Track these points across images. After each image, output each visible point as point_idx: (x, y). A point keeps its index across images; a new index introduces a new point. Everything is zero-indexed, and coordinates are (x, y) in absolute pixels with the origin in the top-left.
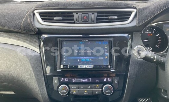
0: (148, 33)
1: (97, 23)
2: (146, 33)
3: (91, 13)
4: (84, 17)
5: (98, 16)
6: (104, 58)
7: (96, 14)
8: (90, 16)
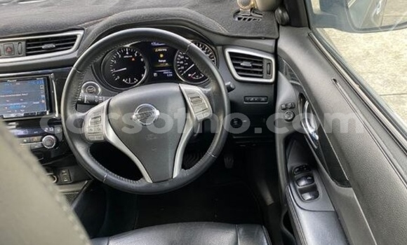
0: (127, 57)
1: (27, 55)
2: (125, 57)
3: (17, 43)
4: (7, 48)
5: (27, 46)
6: (41, 103)
7: (24, 43)
8: (16, 47)
